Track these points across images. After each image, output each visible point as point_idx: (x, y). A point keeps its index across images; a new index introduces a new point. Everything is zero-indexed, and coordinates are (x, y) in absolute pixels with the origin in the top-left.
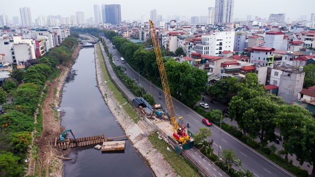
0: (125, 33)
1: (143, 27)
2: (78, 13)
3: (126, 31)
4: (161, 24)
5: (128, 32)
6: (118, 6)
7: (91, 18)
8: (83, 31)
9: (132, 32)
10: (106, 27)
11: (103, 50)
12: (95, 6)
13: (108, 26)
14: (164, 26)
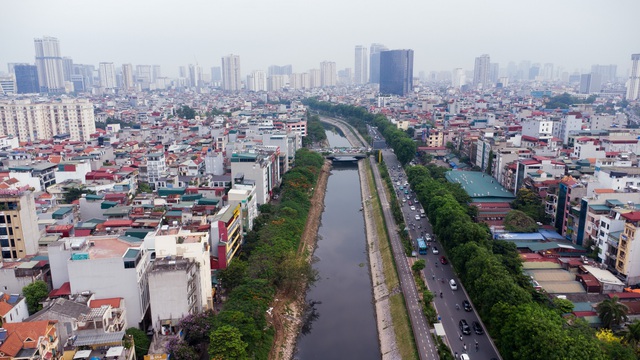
0: (434, 137)
1: (491, 135)
2: (323, 64)
3: (437, 133)
4: (541, 127)
5: (440, 135)
6: (409, 54)
7: (347, 70)
8: (332, 111)
9: (451, 135)
10: (382, 104)
11: (386, 205)
12: (358, 49)
13: (386, 102)
14: (550, 132)
